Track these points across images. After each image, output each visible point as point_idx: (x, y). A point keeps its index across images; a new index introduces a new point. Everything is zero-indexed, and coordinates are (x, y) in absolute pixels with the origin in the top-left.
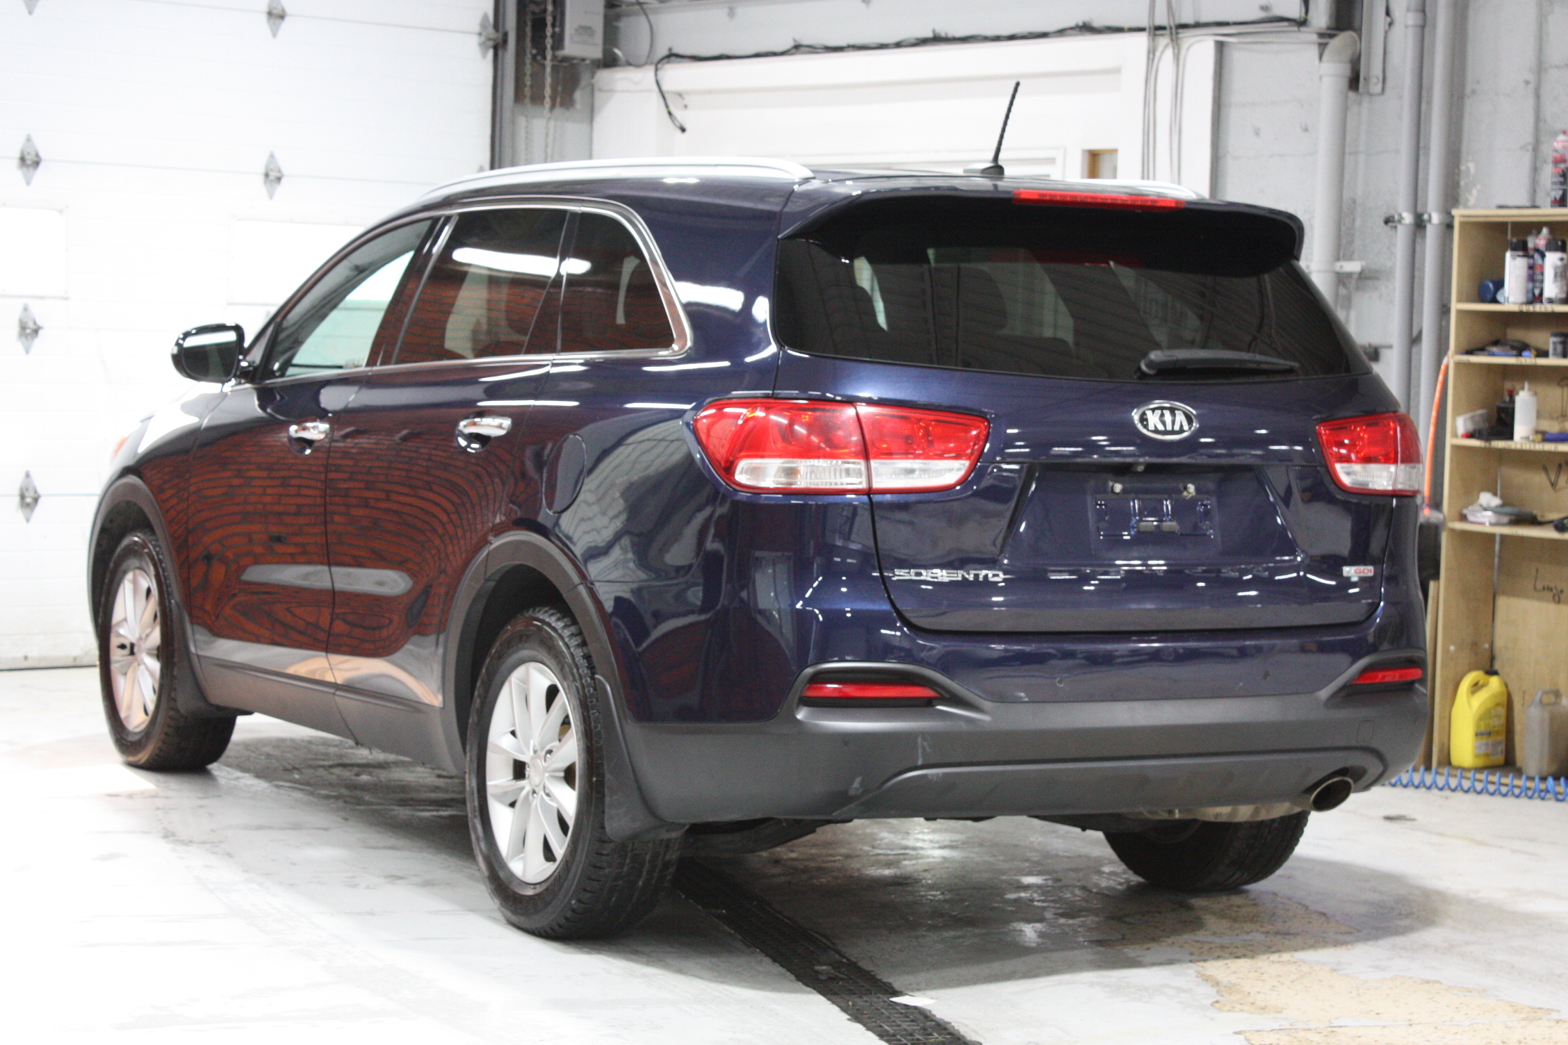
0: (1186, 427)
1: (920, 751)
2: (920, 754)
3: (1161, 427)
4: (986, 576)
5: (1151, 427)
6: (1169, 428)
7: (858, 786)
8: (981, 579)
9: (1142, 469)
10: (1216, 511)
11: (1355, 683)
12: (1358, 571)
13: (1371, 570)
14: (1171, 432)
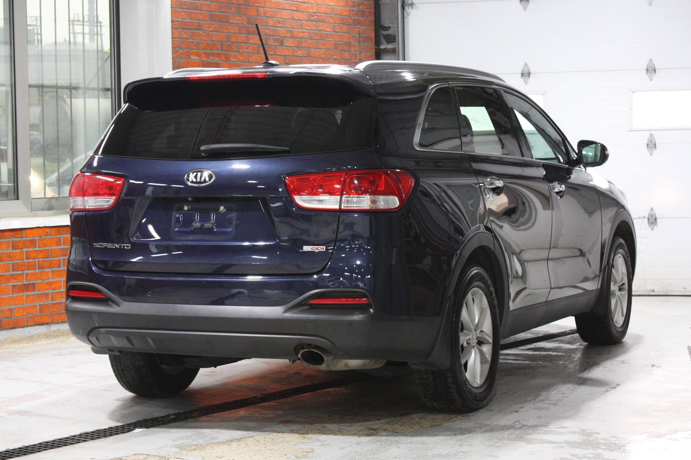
0: (207, 179)
1: (95, 320)
2: (96, 322)
3: (194, 180)
4: (124, 246)
5: (190, 180)
6: (199, 180)
8: (122, 247)
9: (191, 200)
10: (235, 218)
11: (307, 303)
12: (313, 248)
13: (323, 248)
14: (200, 182)
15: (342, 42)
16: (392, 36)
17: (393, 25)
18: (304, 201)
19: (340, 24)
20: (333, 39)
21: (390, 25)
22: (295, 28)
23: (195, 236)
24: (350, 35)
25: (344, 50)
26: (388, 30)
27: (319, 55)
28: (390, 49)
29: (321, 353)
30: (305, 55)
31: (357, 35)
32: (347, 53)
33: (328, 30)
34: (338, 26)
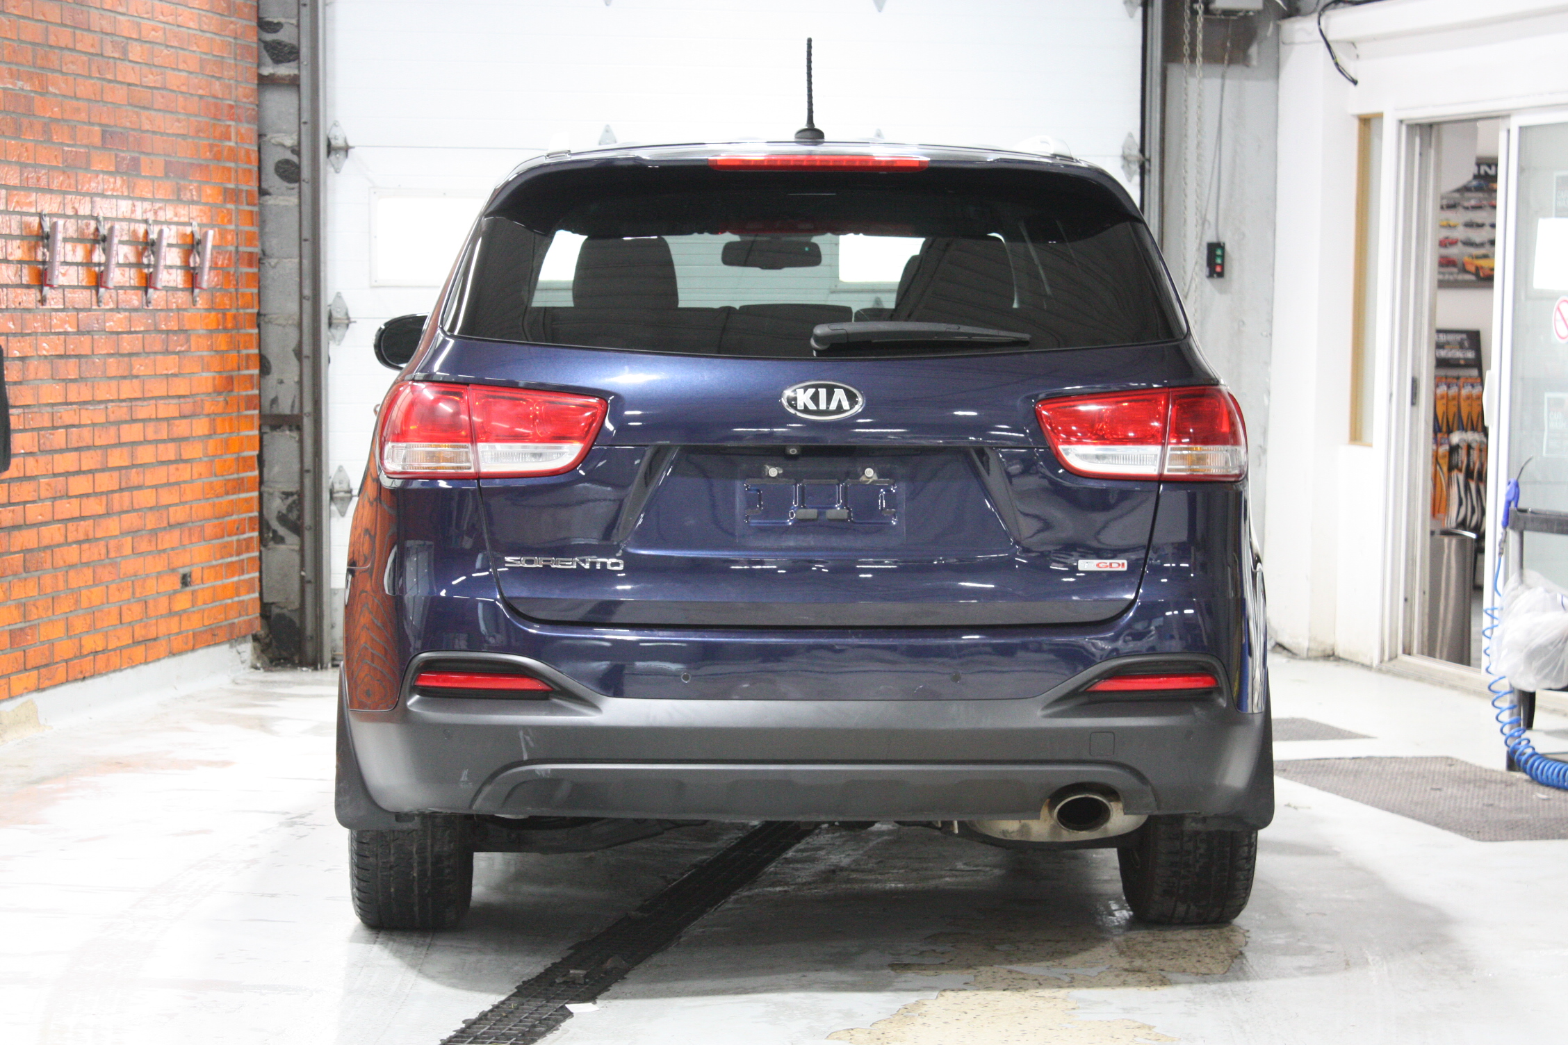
0: (846, 405)
1: (523, 745)
2: (524, 749)
3: (812, 407)
4: (604, 564)
5: (800, 406)
6: (823, 406)
7: (466, 779)
8: (598, 567)
9: (796, 452)
10: (904, 496)
11: (1091, 689)
12: (1101, 565)
13: (1123, 564)
14: (827, 412)
15: (209, 57)
16: (285, 46)
17: (288, 20)
18: (1085, 457)
19: (207, 11)
20: (198, 47)
21: (282, 20)
22: (143, 18)
23: (801, 538)
24: (222, 38)
25: (213, 76)
26: (276, 31)
27: (178, 87)
28: (283, 78)
29: (1104, 801)
30: (158, 85)
31: (232, 40)
32: (218, 83)
33: (191, 25)
34: (205, 16)
